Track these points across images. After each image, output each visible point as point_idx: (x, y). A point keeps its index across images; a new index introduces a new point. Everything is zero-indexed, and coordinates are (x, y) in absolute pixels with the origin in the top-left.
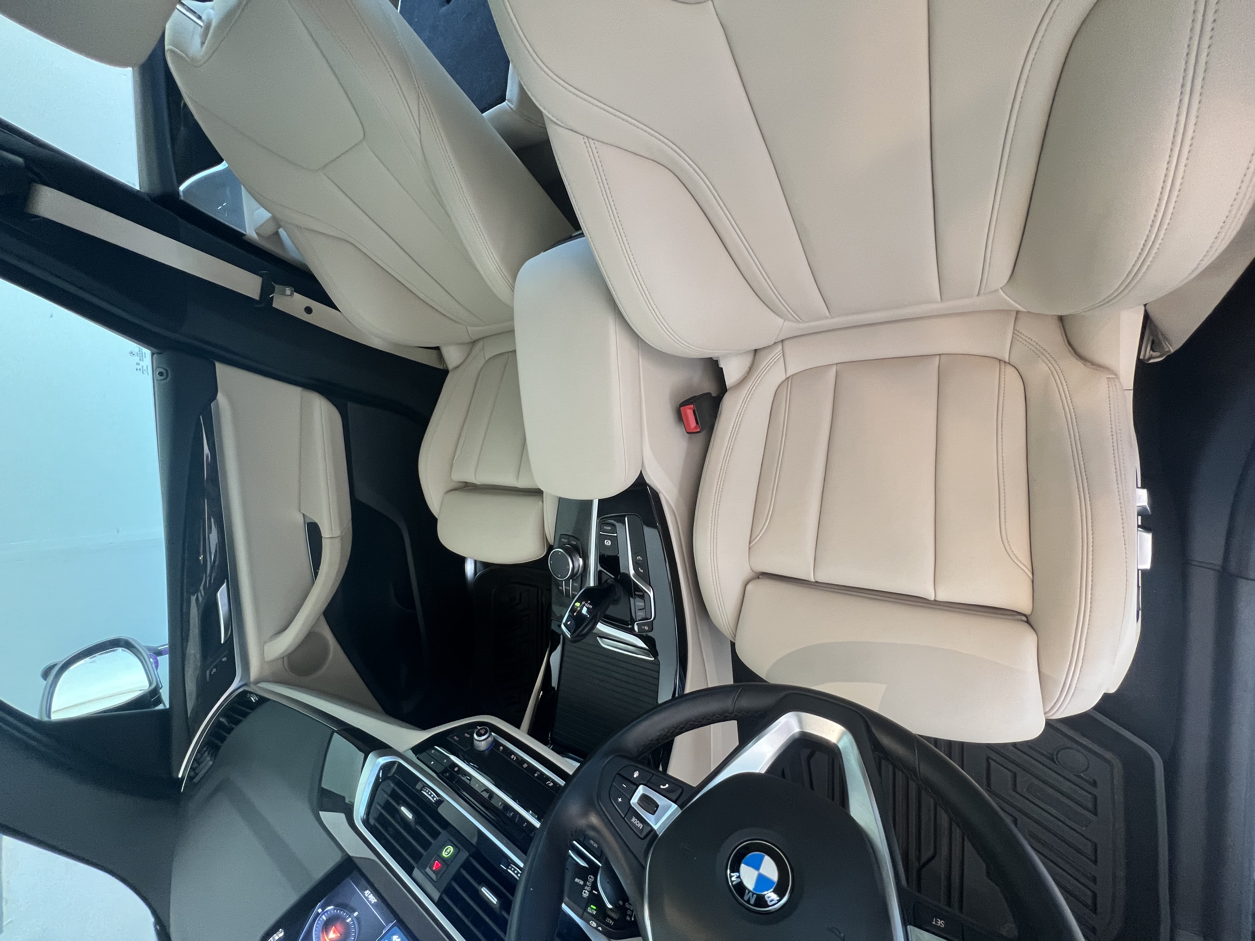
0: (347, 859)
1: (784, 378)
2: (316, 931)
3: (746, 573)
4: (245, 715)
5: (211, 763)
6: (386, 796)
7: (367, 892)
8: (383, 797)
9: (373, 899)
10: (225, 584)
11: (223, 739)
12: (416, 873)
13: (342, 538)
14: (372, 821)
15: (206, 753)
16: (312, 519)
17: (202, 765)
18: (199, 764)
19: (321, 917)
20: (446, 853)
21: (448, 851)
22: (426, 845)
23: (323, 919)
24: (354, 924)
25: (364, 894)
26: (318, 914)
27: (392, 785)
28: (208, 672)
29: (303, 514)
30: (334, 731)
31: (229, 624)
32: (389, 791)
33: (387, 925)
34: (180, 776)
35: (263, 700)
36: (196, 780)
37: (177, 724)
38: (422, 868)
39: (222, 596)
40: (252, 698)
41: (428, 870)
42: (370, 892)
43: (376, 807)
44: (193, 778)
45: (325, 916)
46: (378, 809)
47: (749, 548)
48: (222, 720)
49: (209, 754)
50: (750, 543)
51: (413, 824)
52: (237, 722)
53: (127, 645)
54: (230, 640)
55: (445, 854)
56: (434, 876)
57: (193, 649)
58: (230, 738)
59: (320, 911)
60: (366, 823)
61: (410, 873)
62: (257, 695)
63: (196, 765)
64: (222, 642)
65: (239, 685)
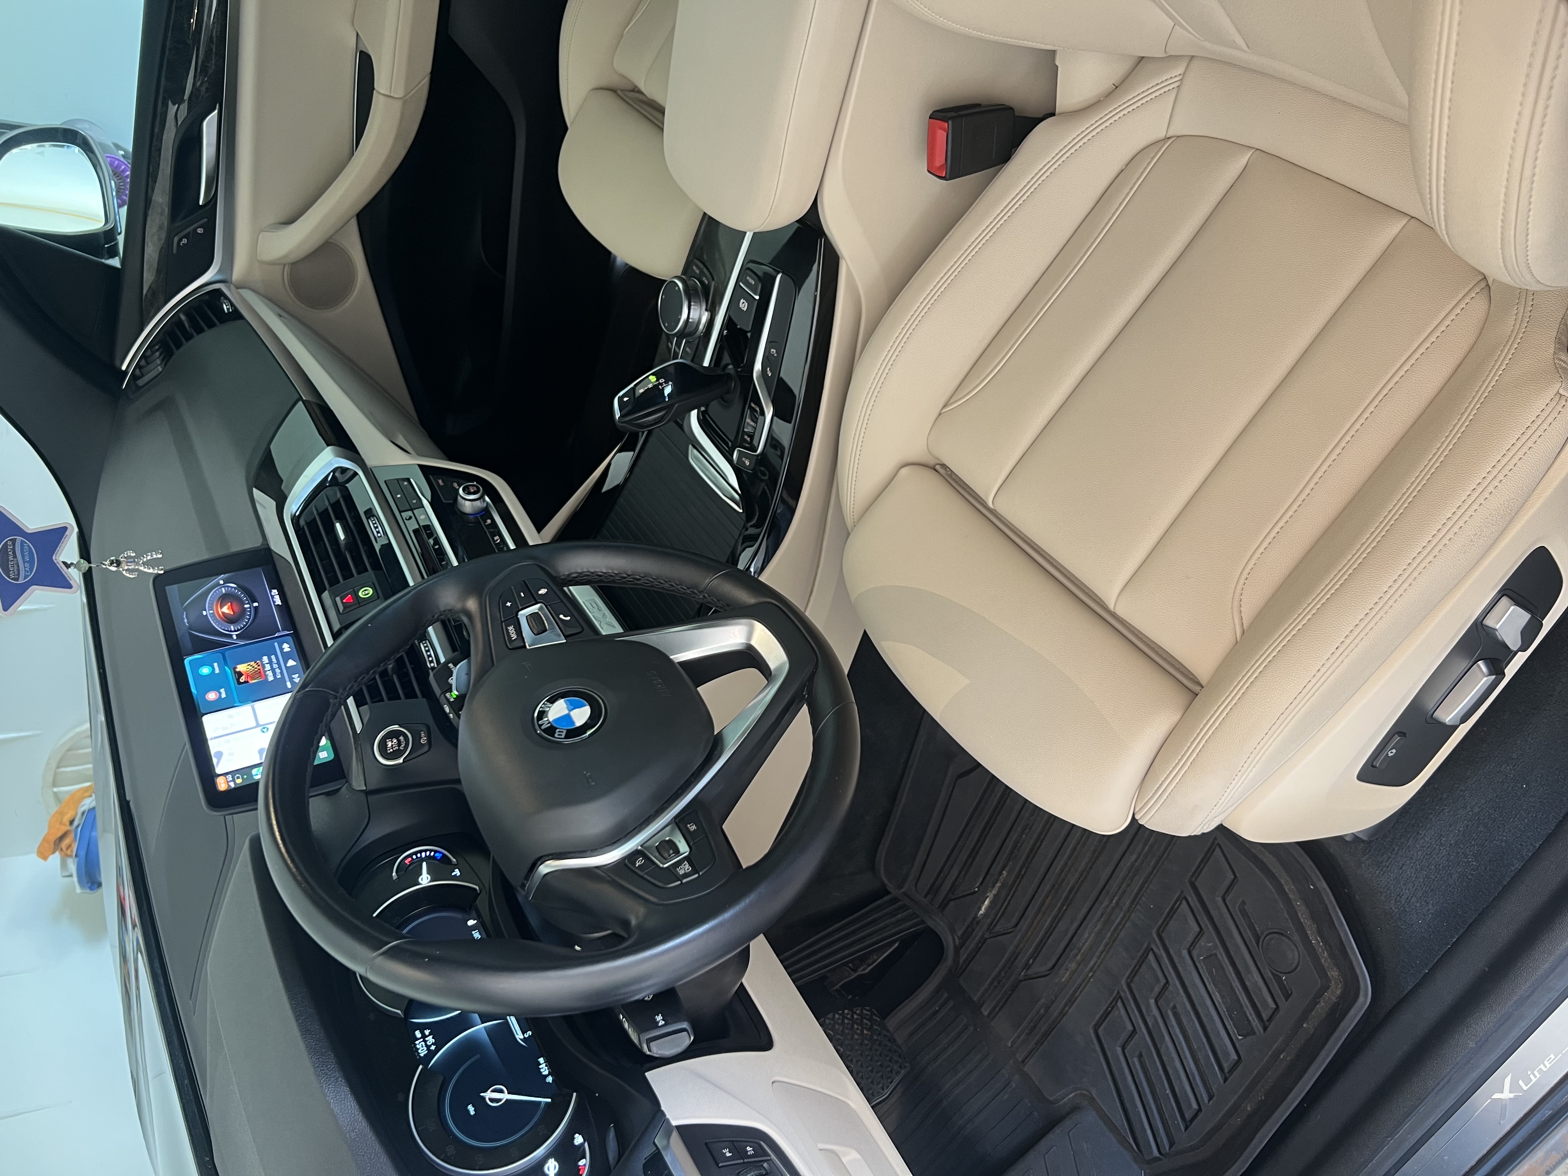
0: (264, 549)
1: (1162, 135)
2: (211, 597)
3: (916, 450)
4: (211, 325)
5: (160, 369)
6: (327, 503)
7: (275, 592)
8: (323, 502)
9: (278, 602)
10: (216, 111)
11: (179, 345)
12: (326, 595)
13: (405, 102)
14: (302, 522)
15: (157, 354)
16: (367, 50)
17: (151, 366)
18: (148, 363)
19: (221, 588)
20: (363, 593)
21: (366, 592)
22: (348, 575)
23: (222, 591)
24: (250, 612)
25: (271, 592)
26: (218, 584)
27: (339, 495)
28: (176, 239)
29: (357, 34)
30: (301, 398)
31: (214, 179)
32: (333, 501)
33: (283, 631)
34: (124, 368)
35: (236, 315)
36: (140, 382)
37: (128, 297)
38: (333, 596)
39: (209, 125)
40: (224, 306)
41: (338, 599)
42: (277, 593)
43: (311, 509)
44: (139, 378)
45: (225, 589)
46: (313, 513)
47: (940, 414)
48: (183, 317)
49: (160, 355)
50: (945, 406)
51: (343, 548)
52: (200, 331)
53: (86, 146)
54: (212, 202)
55: (361, 594)
56: (341, 608)
57: (161, 197)
58: (187, 346)
59: (222, 582)
60: (295, 520)
61: (319, 592)
62: (232, 305)
63: (143, 363)
64: (201, 204)
65: (214, 279)
